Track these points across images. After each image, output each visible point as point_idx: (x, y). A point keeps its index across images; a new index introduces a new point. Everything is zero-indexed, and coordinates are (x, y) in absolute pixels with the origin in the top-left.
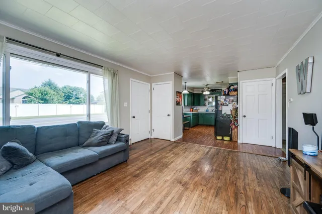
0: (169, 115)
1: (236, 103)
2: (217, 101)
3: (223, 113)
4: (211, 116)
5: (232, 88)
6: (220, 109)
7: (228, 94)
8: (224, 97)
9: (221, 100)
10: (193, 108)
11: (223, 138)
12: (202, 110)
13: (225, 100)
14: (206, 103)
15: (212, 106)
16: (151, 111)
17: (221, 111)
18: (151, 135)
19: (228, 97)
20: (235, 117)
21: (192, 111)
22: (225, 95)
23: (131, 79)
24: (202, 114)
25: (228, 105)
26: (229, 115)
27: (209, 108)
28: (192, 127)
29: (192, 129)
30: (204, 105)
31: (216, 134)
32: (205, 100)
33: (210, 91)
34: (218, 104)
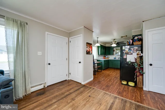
0: (80, 62)
1: (140, 52)
2: (122, 51)
3: (128, 60)
4: (118, 62)
5: (136, 38)
6: (125, 57)
7: (133, 44)
8: (129, 47)
9: (126, 49)
10: (105, 57)
11: (128, 83)
12: (111, 58)
13: (130, 49)
14: (115, 53)
15: (118, 55)
16: (68, 59)
17: (126, 59)
18: (69, 77)
19: (133, 46)
20: (140, 65)
21: (105, 58)
22: (129, 45)
23: (47, 33)
24: (111, 60)
25: (132, 54)
26: (134, 63)
27: (116, 57)
28: (103, 70)
29: (103, 71)
30: (113, 54)
31: (122, 79)
32: (114, 51)
33: (117, 44)
34: (123, 53)
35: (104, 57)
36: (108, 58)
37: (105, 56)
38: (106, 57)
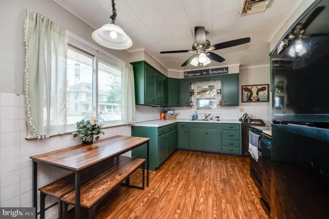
10: (165, 112)
14: (194, 99)
21: (165, 118)
27: (198, 112)
30: (189, 105)
35: (163, 114)
36: (175, 118)
37: (166, 109)
38: (169, 112)
